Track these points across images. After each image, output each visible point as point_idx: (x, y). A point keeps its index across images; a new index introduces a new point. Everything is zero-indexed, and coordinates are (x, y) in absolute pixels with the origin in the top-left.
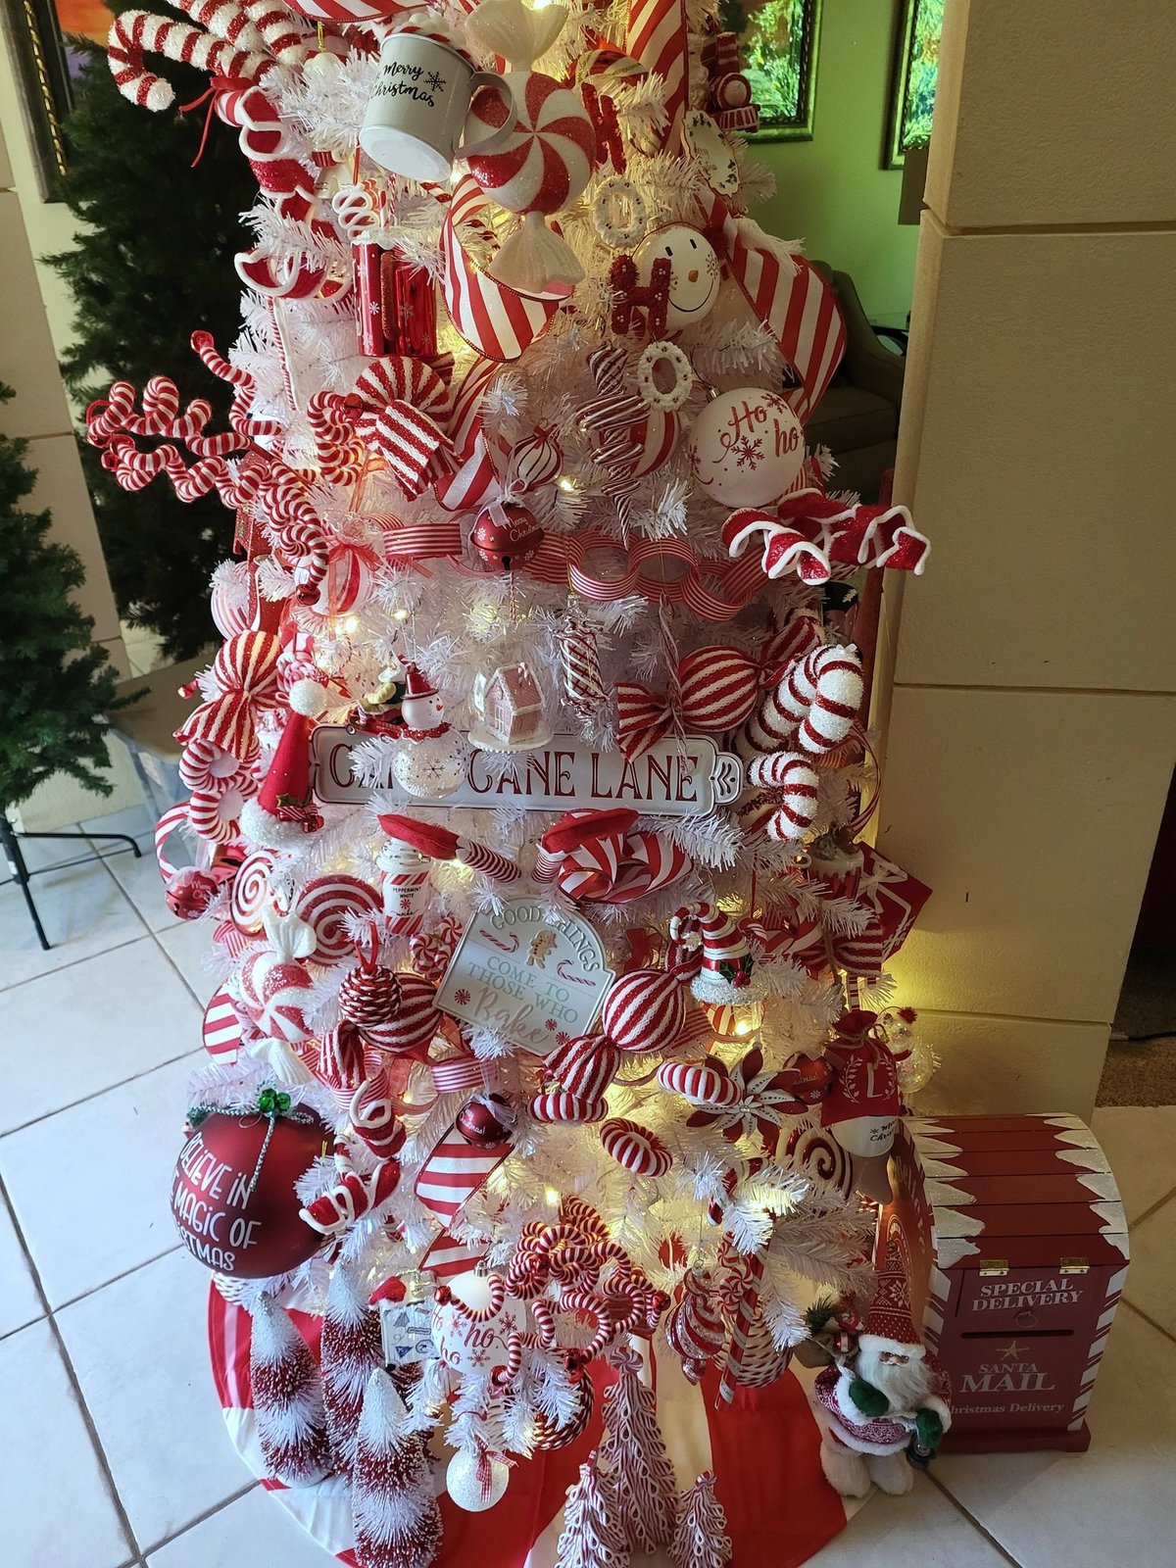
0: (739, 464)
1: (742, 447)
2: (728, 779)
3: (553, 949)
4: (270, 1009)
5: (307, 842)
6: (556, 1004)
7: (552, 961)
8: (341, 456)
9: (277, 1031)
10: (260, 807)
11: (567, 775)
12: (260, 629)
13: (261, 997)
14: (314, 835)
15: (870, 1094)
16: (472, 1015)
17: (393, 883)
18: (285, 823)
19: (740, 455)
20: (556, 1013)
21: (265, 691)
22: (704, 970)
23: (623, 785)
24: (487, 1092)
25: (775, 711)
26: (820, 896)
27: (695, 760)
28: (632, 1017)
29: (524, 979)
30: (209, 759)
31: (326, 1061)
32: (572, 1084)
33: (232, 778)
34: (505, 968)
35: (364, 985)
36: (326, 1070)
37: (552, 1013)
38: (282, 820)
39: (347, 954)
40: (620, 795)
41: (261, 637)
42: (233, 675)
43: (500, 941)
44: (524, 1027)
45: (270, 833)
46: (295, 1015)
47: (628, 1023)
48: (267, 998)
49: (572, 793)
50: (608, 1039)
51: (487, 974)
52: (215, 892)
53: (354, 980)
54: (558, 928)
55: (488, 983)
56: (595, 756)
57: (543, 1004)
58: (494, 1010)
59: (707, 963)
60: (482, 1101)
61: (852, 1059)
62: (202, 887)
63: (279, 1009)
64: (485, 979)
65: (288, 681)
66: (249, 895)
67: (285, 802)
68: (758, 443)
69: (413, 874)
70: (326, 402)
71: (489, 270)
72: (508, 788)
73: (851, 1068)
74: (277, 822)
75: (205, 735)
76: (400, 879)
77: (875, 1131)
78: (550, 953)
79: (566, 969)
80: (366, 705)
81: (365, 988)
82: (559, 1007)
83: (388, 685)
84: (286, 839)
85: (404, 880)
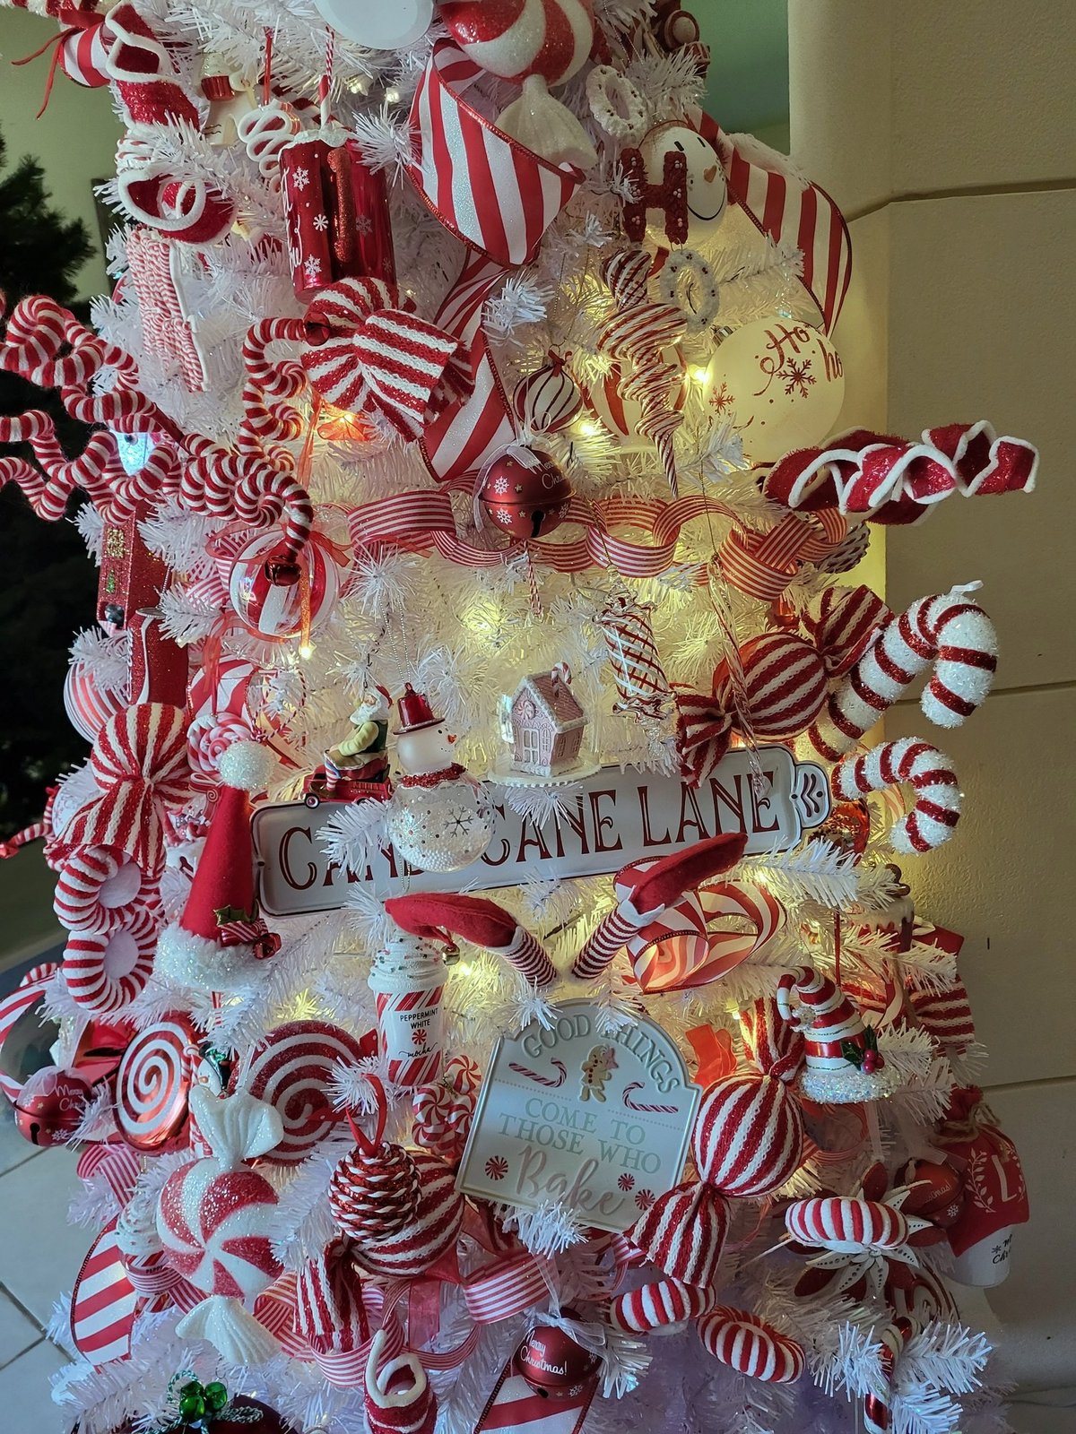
0: (788, 391)
1: (789, 370)
2: (814, 795)
3: (613, 1071)
4: (214, 1249)
5: (259, 973)
6: (629, 1150)
7: (613, 1088)
8: (281, 425)
9: (226, 1285)
10: (188, 933)
11: (608, 821)
12: (150, 699)
13: (197, 1233)
14: (268, 963)
15: (1005, 1198)
16: (513, 1194)
17: (399, 1008)
18: (230, 949)
19: (788, 381)
20: (631, 1163)
21: (173, 776)
22: (811, 1060)
23: (683, 824)
24: (555, 1306)
25: (857, 699)
26: (892, 949)
27: (769, 775)
28: (746, 1144)
29: (580, 1122)
30: (101, 878)
31: (309, 1314)
32: (678, 1264)
33: (129, 908)
34: (551, 1112)
35: (371, 1175)
36: (312, 1327)
37: (624, 1164)
38: (224, 945)
39: (321, 1139)
40: (680, 838)
41: (157, 709)
42: (124, 759)
43: (540, 1074)
44: (590, 1194)
45: (208, 966)
46: (258, 1251)
47: (742, 1153)
48: (207, 1233)
49: (618, 846)
50: (709, 1185)
51: (528, 1126)
52: (91, 1097)
53: (353, 1170)
54: (617, 1039)
55: (530, 1139)
56: (643, 791)
57: (610, 1155)
58: (543, 1180)
59: (811, 1049)
60: (552, 1322)
61: (974, 1155)
62: (72, 1092)
63: (231, 1247)
64: (525, 1134)
65: (206, 757)
66: (143, 1089)
67: (228, 917)
68: (807, 364)
69: (427, 990)
70: (273, 331)
71: (497, 124)
72: (532, 852)
73: (977, 1166)
74: (217, 949)
75: (98, 837)
76: (409, 1001)
77: (997, 1249)
78: (610, 1078)
79: (635, 1097)
80: (338, 757)
81: (373, 1179)
82: (633, 1154)
83: (367, 725)
84: (231, 974)
85: (415, 1001)
